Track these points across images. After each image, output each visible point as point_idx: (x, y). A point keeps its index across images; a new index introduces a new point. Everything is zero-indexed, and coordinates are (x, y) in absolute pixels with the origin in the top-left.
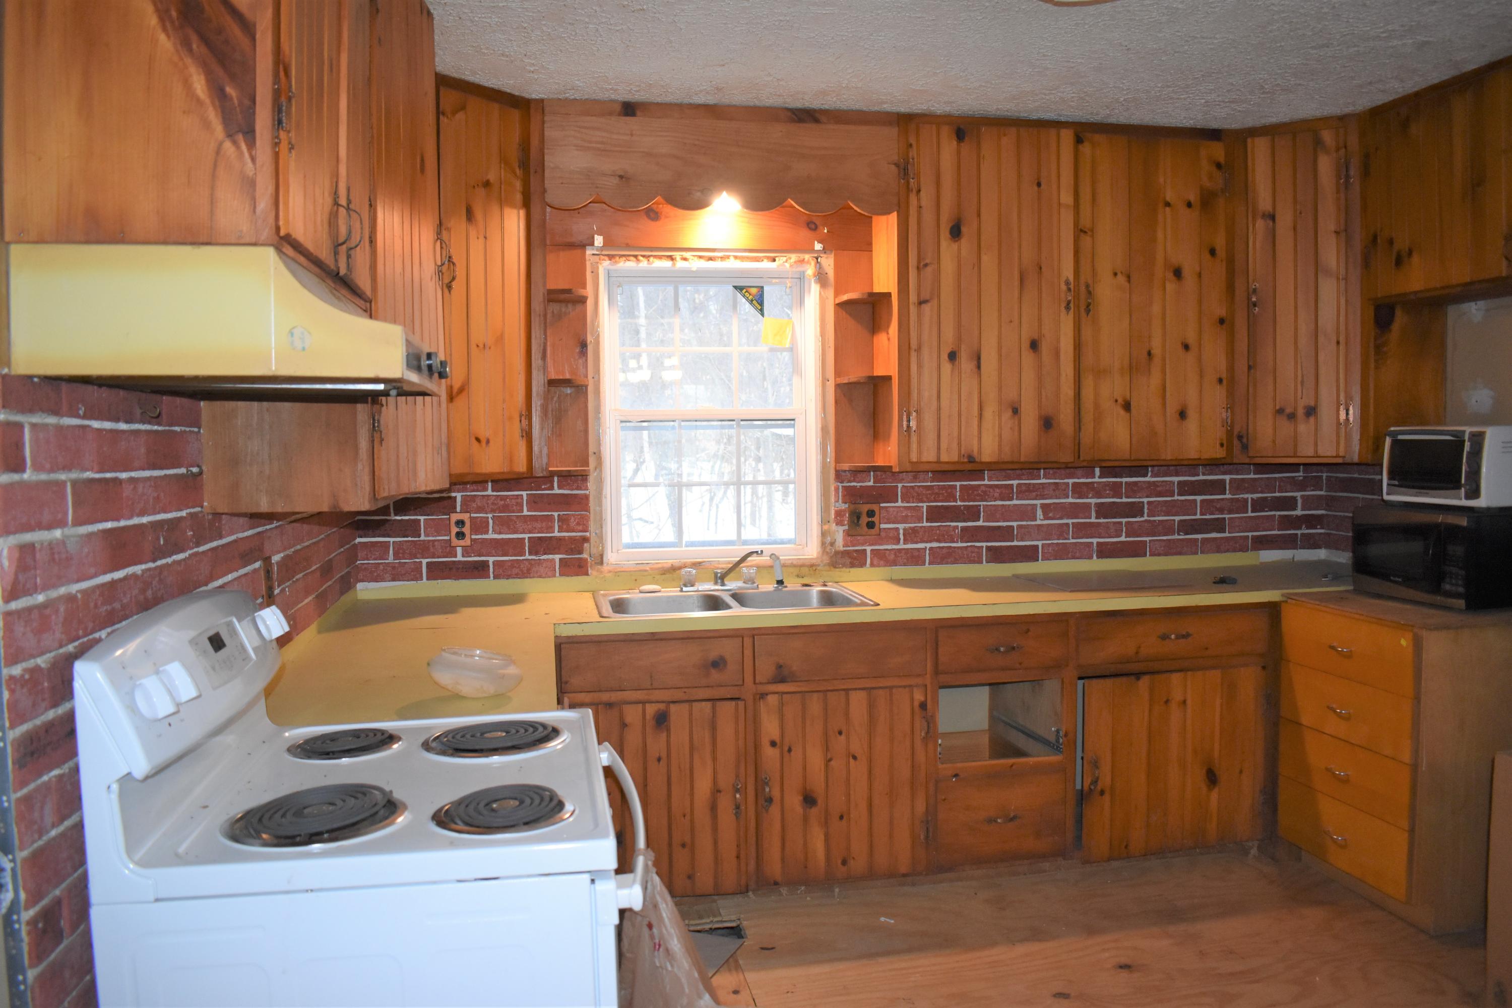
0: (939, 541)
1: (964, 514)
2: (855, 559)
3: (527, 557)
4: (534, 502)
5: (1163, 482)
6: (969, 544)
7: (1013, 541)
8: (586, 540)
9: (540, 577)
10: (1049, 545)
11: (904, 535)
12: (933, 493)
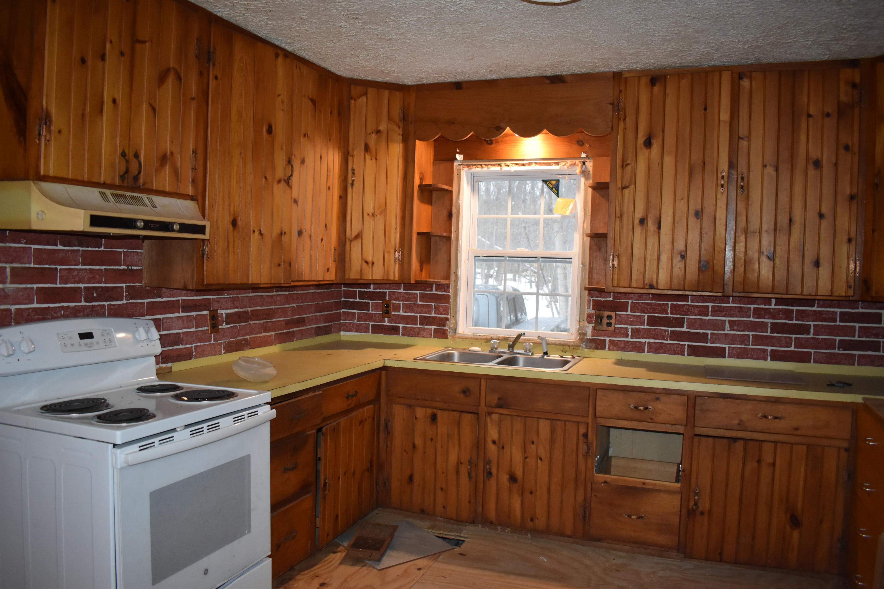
0: (654, 338)
1: (673, 322)
2: (598, 344)
3: (418, 326)
4: (423, 297)
5: (827, 311)
6: (676, 342)
7: (707, 343)
8: (447, 319)
9: (424, 337)
10: (733, 348)
11: (631, 332)
12: (652, 308)
